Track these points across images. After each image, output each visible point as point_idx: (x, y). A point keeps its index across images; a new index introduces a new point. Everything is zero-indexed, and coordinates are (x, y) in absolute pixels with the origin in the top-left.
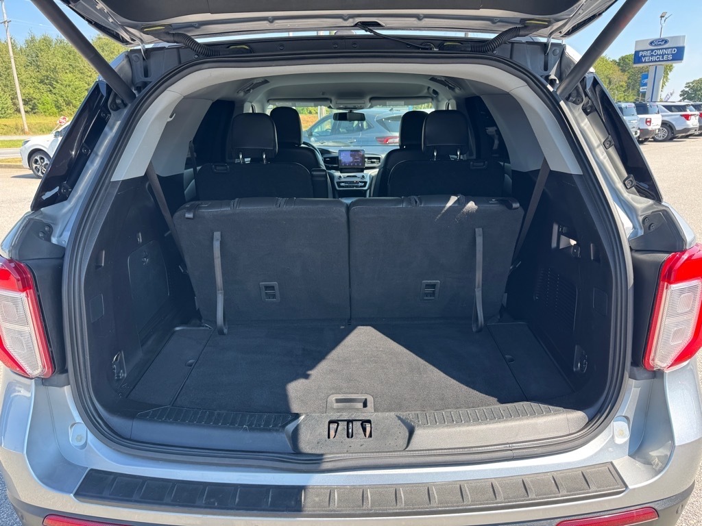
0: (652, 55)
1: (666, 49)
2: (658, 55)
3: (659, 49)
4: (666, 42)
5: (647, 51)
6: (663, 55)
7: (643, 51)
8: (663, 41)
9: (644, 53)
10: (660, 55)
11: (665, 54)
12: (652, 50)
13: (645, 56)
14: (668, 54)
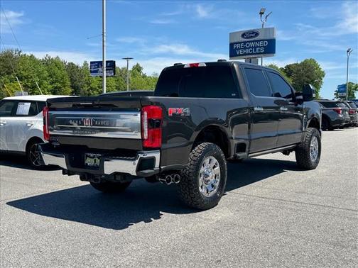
0: (245, 48)
1: (257, 41)
2: (250, 47)
3: (252, 42)
4: (257, 34)
5: (240, 43)
7: (237, 43)
8: (253, 33)
9: (238, 46)
10: (252, 48)
11: (257, 47)
12: (245, 43)
13: (239, 49)
14: (260, 47)
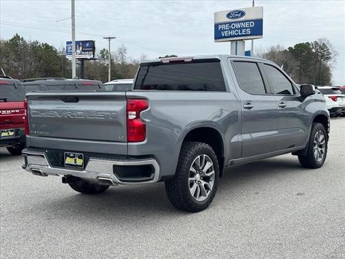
0: (231, 29)
1: (243, 22)
2: (234, 29)
3: (237, 22)
4: (242, 14)
5: (225, 24)
6: (241, 29)
7: (221, 24)
9: (223, 27)
10: (238, 29)
11: (243, 28)
12: (230, 24)
13: (224, 30)
14: (246, 28)
